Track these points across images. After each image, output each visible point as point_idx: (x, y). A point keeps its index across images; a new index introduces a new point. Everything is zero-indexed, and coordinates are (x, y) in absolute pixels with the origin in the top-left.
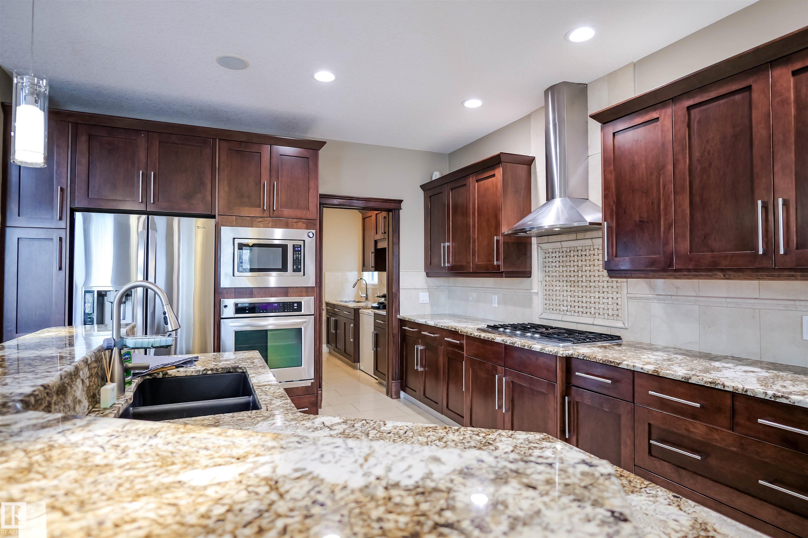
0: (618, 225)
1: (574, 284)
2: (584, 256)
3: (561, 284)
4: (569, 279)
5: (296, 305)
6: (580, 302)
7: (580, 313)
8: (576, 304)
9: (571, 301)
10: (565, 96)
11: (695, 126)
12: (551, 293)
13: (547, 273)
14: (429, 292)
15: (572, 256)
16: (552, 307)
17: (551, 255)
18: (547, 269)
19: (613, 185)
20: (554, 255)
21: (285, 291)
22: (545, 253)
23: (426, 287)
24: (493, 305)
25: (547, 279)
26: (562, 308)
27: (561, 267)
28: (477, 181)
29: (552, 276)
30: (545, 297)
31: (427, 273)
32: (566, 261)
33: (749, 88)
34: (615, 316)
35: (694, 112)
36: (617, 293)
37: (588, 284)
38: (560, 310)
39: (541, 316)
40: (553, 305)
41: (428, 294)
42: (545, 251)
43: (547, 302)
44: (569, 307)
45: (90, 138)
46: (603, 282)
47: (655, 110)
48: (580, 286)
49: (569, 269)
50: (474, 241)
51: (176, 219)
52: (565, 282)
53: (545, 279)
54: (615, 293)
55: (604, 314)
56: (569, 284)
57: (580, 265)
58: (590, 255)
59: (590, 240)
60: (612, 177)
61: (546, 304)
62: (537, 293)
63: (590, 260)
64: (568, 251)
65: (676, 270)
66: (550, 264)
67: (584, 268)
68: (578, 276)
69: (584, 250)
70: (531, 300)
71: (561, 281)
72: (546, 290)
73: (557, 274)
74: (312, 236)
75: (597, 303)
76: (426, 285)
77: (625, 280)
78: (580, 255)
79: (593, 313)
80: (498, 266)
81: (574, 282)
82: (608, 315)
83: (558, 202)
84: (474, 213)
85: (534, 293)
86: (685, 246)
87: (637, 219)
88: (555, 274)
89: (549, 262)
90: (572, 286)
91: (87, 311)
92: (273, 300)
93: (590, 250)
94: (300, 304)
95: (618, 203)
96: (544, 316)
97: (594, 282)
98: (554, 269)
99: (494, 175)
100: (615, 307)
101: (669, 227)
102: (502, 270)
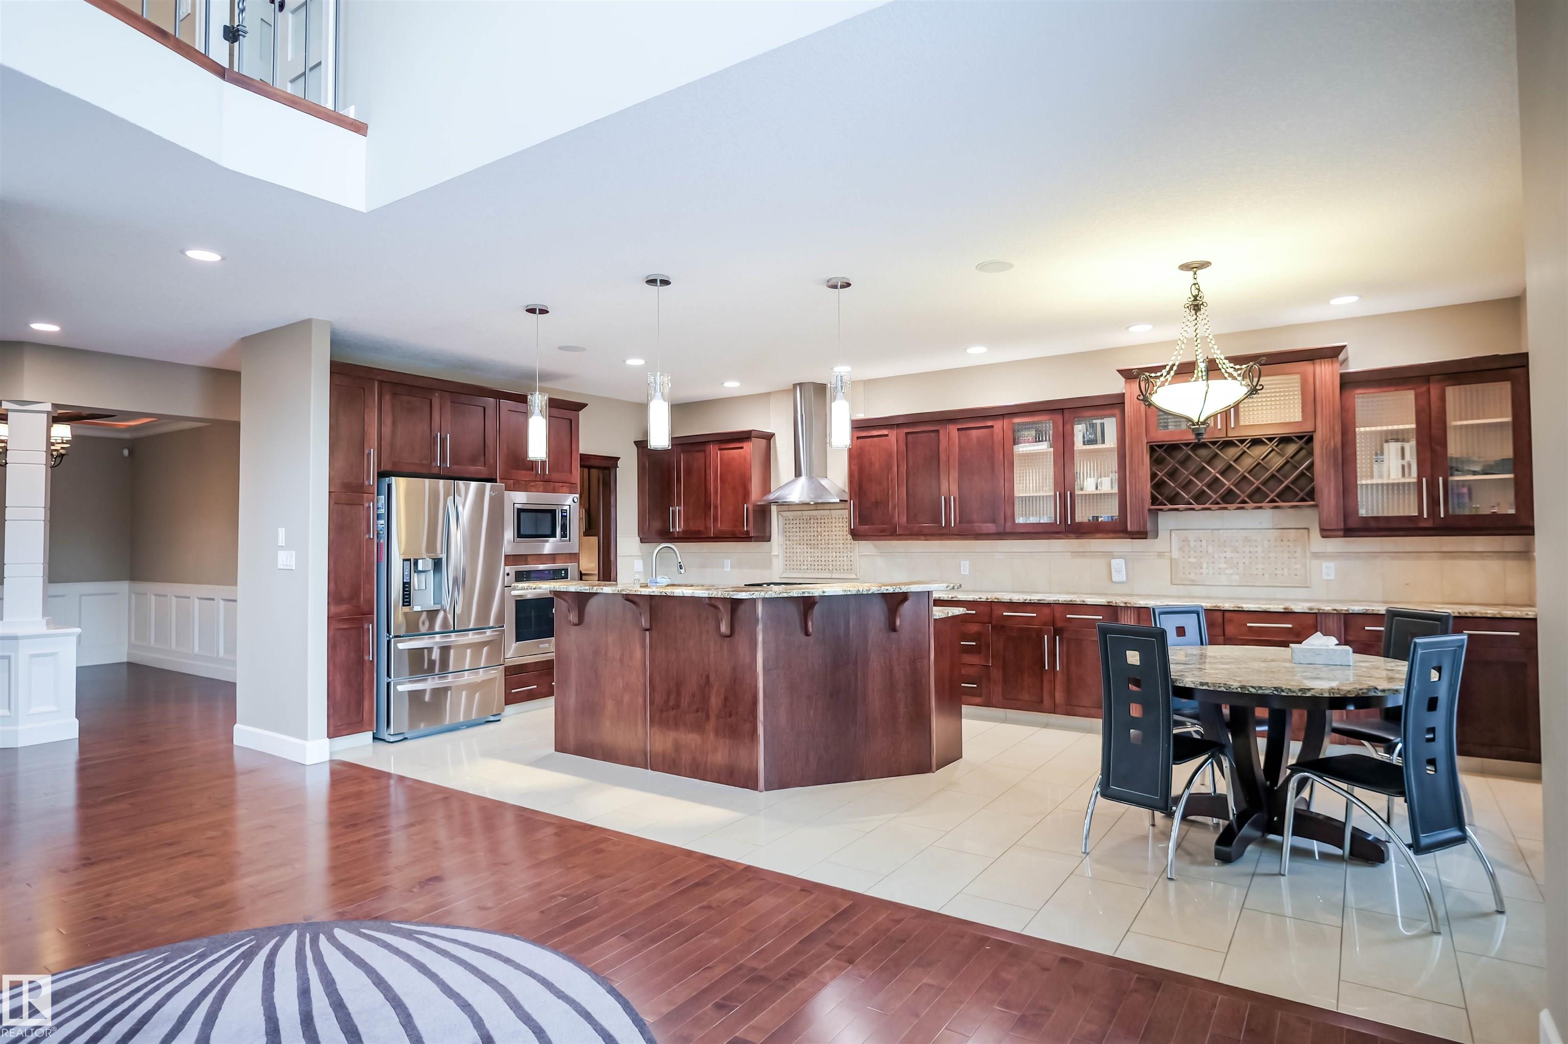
0: (860, 503)
1: (814, 546)
2: (823, 523)
3: (802, 547)
4: (809, 542)
5: (563, 572)
6: (820, 561)
7: (820, 570)
8: (816, 563)
9: (811, 561)
10: (811, 393)
11: (910, 445)
12: (791, 555)
13: (788, 538)
14: (643, 559)
15: (812, 523)
16: (792, 567)
17: (791, 522)
18: (788, 534)
19: (856, 474)
20: (795, 522)
21: (553, 557)
22: (786, 520)
23: (640, 554)
24: (726, 569)
25: (788, 542)
26: (802, 567)
27: (801, 532)
28: (721, 449)
29: (793, 540)
30: (786, 559)
31: (641, 539)
32: (807, 527)
33: (938, 431)
34: (850, 570)
35: (910, 437)
36: (851, 552)
37: (826, 546)
38: (800, 569)
39: (782, 576)
40: (793, 565)
41: (642, 561)
42: (785, 518)
43: (787, 563)
44: (809, 566)
45: (394, 394)
46: (839, 544)
47: (886, 429)
48: (820, 548)
49: (809, 534)
50: (716, 507)
51: (461, 483)
52: (805, 545)
53: (785, 542)
54: (849, 553)
55: (840, 570)
56: (810, 546)
57: (819, 531)
58: (828, 523)
59: (828, 511)
60: (855, 468)
61: (786, 565)
62: (778, 556)
63: (828, 527)
64: (809, 519)
65: (900, 535)
66: (791, 530)
67: (823, 534)
68: (818, 540)
69: (823, 518)
70: (770, 562)
71: (802, 544)
72: (786, 552)
73: (798, 538)
74: (576, 501)
75: (834, 561)
76: (639, 552)
77: (857, 542)
78: (819, 522)
79: (831, 569)
80: (748, 532)
81: (814, 544)
82: (844, 570)
83: (803, 479)
84: (716, 479)
85: (775, 555)
86: (904, 520)
87: (874, 500)
88: (795, 538)
89: (789, 528)
90: (812, 548)
91: (405, 581)
92: (541, 567)
93: (828, 519)
94: (566, 570)
95: (860, 487)
96: (784, 575)
97: (832, 544)
98: (795, 534)
99: (742, 448)
100: (849, 563)
101: (894, 508)
102: (752, 534)
